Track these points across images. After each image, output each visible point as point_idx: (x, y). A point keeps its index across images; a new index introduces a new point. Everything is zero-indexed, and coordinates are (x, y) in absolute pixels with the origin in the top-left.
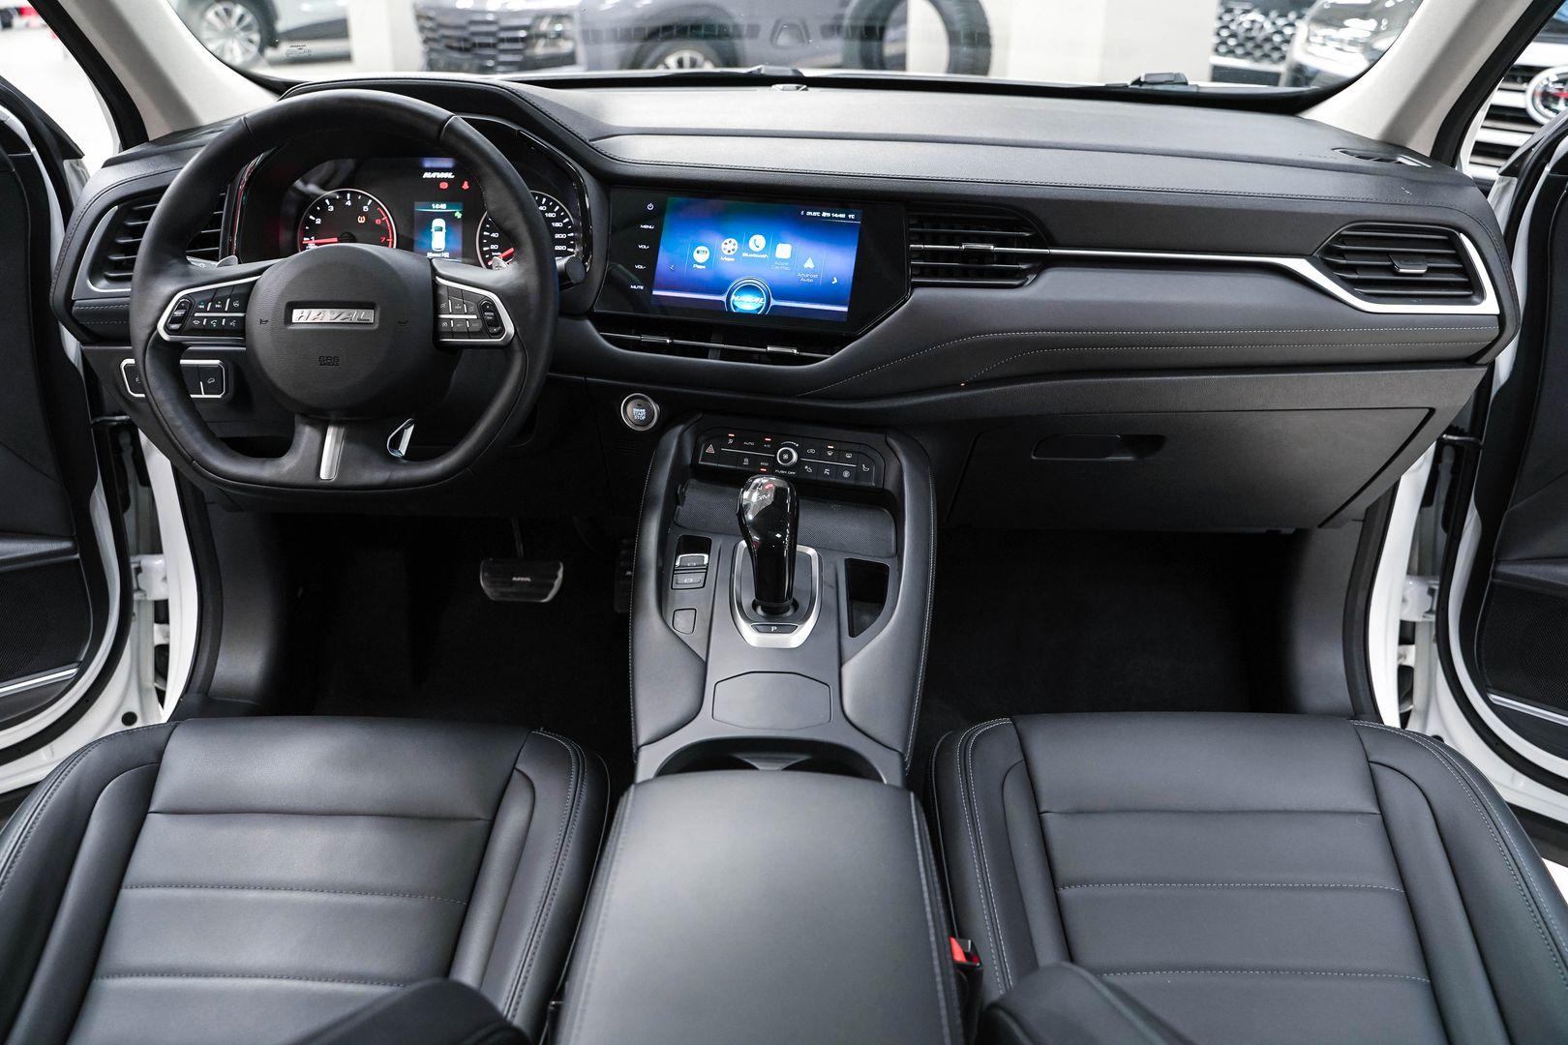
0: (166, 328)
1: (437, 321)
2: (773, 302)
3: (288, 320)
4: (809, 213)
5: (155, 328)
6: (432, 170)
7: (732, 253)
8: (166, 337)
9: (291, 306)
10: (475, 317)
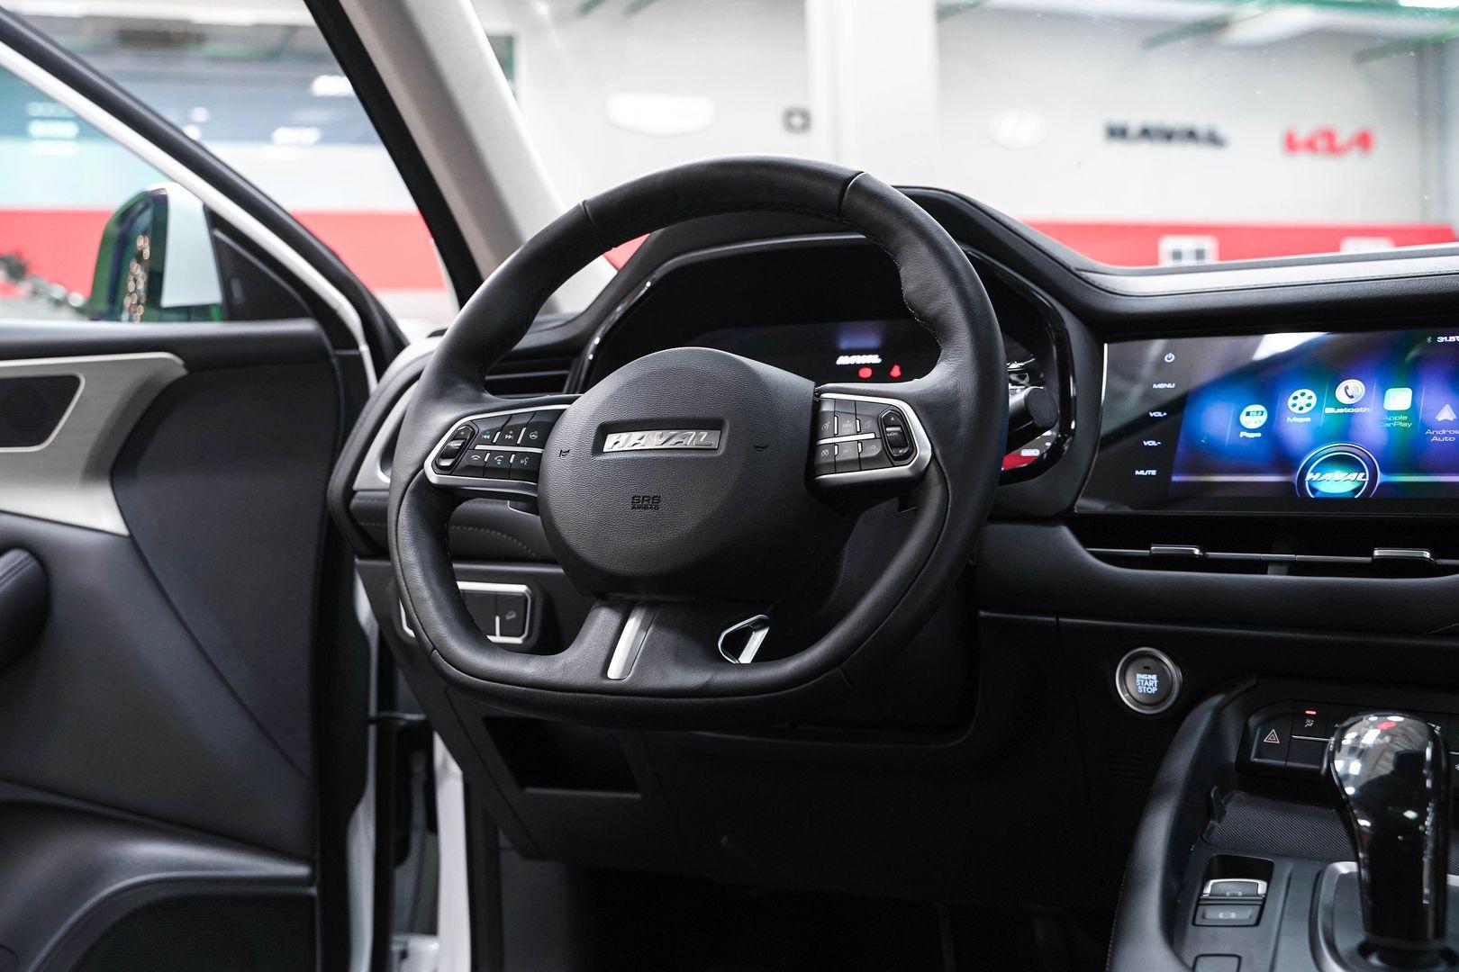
0: (436, 464)
1: (813, 448)
2: (1381, 478)
3: (598, 448)
4: (1441, 339)
5: (422, 467)
6: (850, 353)
7: (1306, 410)
8: (434, 478)
9: (605, 430)
10: (872, 436)
